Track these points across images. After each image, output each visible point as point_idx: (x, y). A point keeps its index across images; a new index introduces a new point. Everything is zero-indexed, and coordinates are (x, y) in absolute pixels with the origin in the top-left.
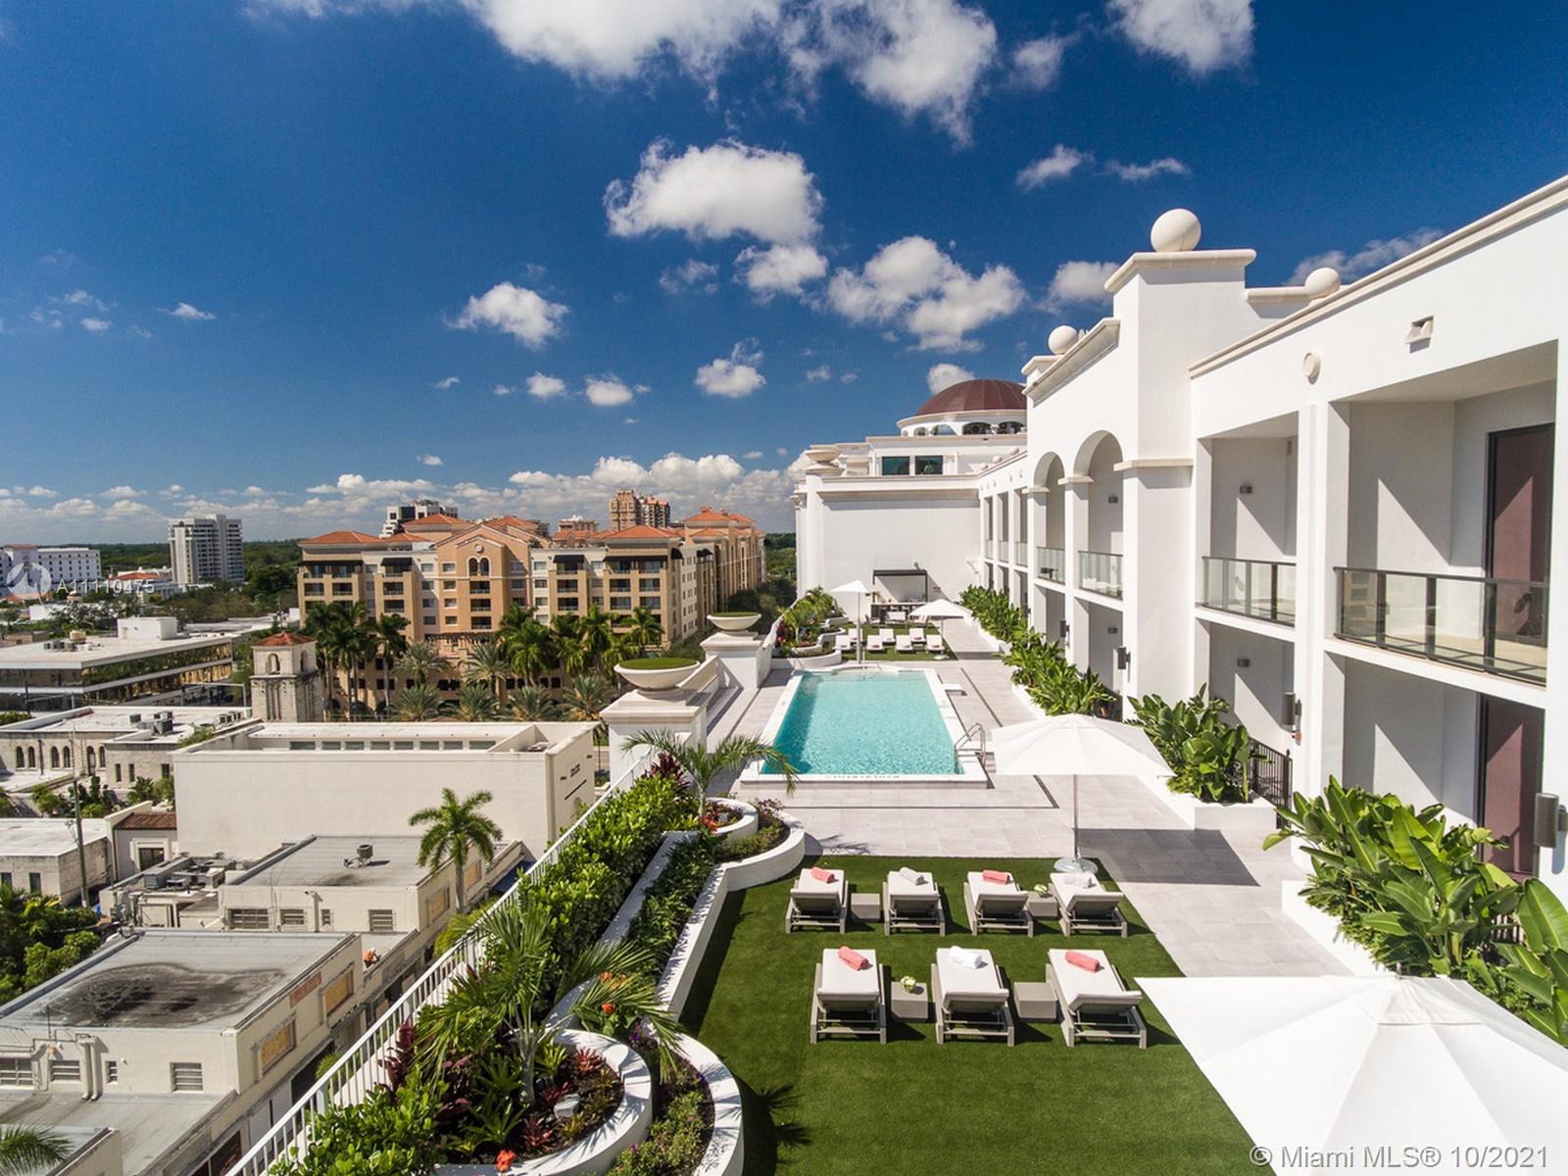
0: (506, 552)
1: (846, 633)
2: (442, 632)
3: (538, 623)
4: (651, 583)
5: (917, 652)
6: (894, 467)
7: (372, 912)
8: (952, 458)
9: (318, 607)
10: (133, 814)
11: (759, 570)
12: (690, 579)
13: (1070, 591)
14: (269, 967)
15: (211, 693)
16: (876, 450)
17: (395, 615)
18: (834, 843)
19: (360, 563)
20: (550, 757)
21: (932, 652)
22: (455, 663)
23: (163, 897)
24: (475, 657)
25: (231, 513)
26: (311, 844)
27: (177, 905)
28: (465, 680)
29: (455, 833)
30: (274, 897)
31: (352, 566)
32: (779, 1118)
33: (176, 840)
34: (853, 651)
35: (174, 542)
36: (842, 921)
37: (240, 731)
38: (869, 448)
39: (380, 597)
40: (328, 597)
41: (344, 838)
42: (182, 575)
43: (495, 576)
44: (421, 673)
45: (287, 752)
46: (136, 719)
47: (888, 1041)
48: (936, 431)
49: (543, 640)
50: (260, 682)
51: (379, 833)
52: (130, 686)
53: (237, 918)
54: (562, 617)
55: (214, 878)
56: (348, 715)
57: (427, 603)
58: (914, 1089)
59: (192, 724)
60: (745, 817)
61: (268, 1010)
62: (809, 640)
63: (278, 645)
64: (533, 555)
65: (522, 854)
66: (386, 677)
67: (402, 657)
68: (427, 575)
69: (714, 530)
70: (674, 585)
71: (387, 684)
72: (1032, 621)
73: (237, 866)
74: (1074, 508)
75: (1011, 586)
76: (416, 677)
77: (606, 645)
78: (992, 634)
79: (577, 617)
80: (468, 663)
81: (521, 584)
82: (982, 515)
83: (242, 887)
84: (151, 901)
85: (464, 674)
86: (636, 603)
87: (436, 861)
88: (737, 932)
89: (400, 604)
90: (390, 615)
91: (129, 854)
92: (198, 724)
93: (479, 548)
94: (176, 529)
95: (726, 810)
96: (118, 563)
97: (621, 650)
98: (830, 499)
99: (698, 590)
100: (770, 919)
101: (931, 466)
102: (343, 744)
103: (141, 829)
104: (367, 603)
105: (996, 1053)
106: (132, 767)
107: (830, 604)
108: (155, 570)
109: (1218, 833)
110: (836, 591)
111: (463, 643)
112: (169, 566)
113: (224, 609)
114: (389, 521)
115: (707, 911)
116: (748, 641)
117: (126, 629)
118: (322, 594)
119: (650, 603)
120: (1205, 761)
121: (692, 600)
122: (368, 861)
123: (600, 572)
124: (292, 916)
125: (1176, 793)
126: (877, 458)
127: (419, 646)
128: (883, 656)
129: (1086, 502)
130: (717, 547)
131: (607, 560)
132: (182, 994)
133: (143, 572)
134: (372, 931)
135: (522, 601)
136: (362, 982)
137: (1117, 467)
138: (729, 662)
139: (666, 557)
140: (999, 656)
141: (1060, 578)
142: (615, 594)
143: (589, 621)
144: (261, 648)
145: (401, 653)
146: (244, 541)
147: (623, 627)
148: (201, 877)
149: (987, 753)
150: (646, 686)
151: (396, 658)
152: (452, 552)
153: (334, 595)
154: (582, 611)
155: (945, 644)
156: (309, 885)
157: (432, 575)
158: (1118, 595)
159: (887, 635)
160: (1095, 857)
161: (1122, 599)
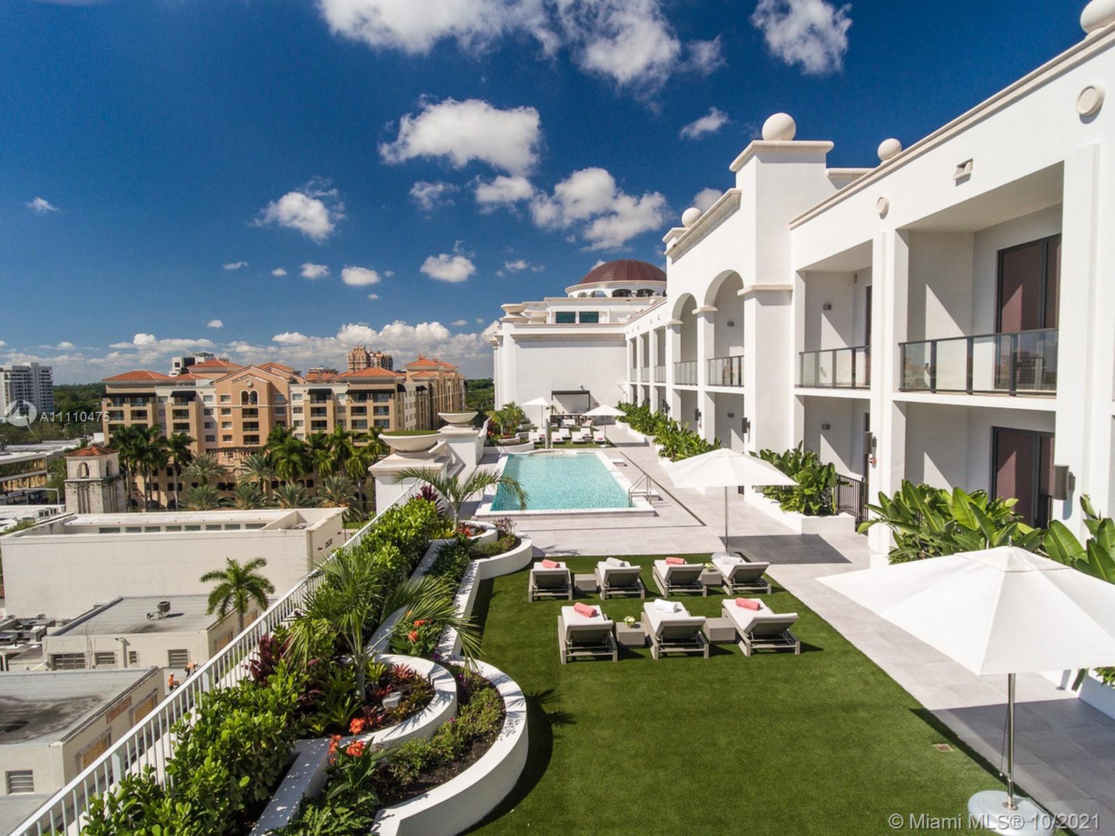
0: (271, 387)
1: (535, 432)
2: (220, 447)
3: (296, 439)
4: (383, 409)
5: (587, 442)
6: (564, 318)
7: (170, 652)
8: (605, 313)
9: (120, 429)
11: (461, 403)
12: (411, 407)
13: (702, 389)
14: (88, 695)
16: (552, 307)
17: (183, 434)
18: (551, 550)
19: (154, 395)
20: (310, 533)
21: (597, 443)
22: (231, 470)
24: (247, 465)
25: (44, 362)
26: (119, 604)
27: (6, 656)
28: (239, 482)
29: (237, 589)
30: (89, 643)
31: (146, 397)
32: (548, 708)
33: (4, 606)
34: (542, 443)
36: (570, 591)
37: (56, 521)
38: (547, 306)
39: (170, 421)
40: (128, 422)
41: (146, 598)
43: (263, 404)
44: (204, 477)
45: (97, 535)
47: (619, 660)
48: (593, 295)
49: (301, 450)
50: (72, 485)
51: (174, 594)
53: (57, 661)
54: (314, 435)
55: (37, 633)
56: (144, 508)
57: (208, 425)
58: (643, 687)
59: (15, 519)
60: (488, 531)
61: (88, 726)
62: (510, 434)
63: (87, 455)
64: (291, 389)
66: (175, 482)
67: (188, 466)
68: (208, 404)
69: (428, 373)
70: (400, 411)
71: (176, 486)
72: (671, 414)
73: (56, 624)
74: (704, 330)
75: (651, 397)
76: (200, 480)
77: (348, 455)
78: (638, 431)
80: (241, 470)
81: (282, 410)
82: (628, 351)
83: (62, 637)
85: (238, 478)
86: (371, 424)
87: (222, 611)
88: (492, 603)
89: (186, 426)
90: (179, 434)
92: (20, 518)
93: (249, 384)
95: (472, 527)
97: (361, 458)
98: (520, 340)
99: (417, 415)
100: (516, 594)
101: (590, 318)
102: (143, 529)
104: (160, 426)
105: (697, 663)
107: (521, 414)
109: (817, 535)
110: (526, 405)
111: (236, 455)
113: (39, 434)
114: (174, 368)
115: (470, 587)
118: (123, 419)
119: (381, 423)
120: (807, 487)
121: (413, 422)
122: (167, 614)
123: (343, 401)
124: (105, 658)
125: (787, 512)
126: (553, 313)
127: (202, 457)
128: (564, 445)
129: (713, 326)
130: (430, 385)
131: (349, 392)
132: (14, 718)
134: (171, 666)
135: (283, 423)
137: (740, 293)
138: (455, 446)
139: (394, 390)
140: (646, 444)
141: (693, 382)
142: (355, 418)
143: (335, 437)
144: (73, 460)
145: (188, 463)
146: (54, 384)
147: (361, 441)
148: (26, 634)
149: (652, 496)
150: (403, 449)
151: (184, 467)
152: (228, 387)
153: (132, 419)
154: (330, 430)
155: (606, 438)
156: (118, 633)
157: (212, 404)
158: (740, 384)
159: (564, 432)
160: (738, 551)
161: (743, 386)
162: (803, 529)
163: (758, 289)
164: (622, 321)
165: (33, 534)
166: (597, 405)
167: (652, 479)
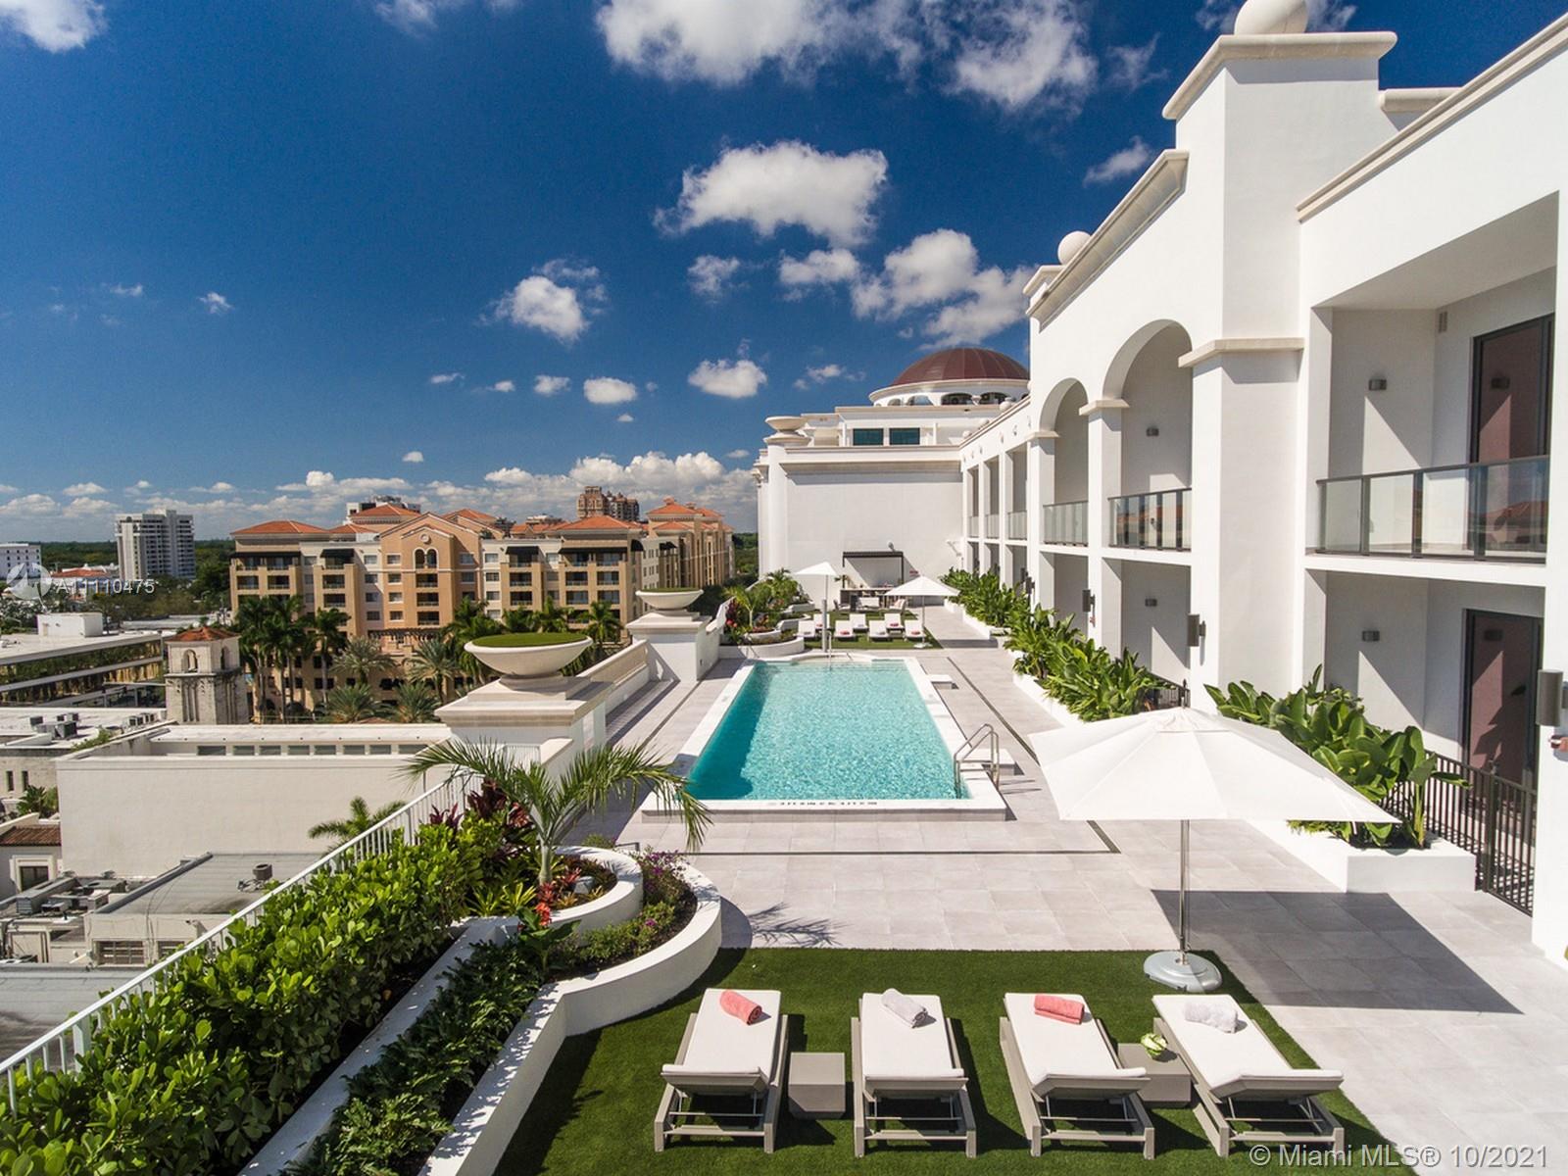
0: (456, 544)
1: (812, 619)
2: (386, 628)
3: (488, 618)
4: (610, 576)
5: (894, 639)
6: (866, 438)
8: (930, 430)
9: (251, 602)
10: (14, 828)
11: (727, 566)
12: (652, 573)
13: (1094, 552)
15: (139, 693)
16: (847, 422)
17: (333, 610)
18: (771, 922)
19: (298, 554)
21: (910, 639)
22: (399, 660)
23: (37, 923)
24: (420, 654)
26: (205, 864)
27: (51, 934)
28: (409, 678)
30: (150, 928)
31: (288, 558)
33: (61, 858)
34: (819, 639)
35: (121, 538)
36: (770, 1123)
38: (838, 420)
39: (319, 591)
40: (264, 591)
41: (244, 855)
42: (130, 572)
43: (444, 568)
44: (361, 671)
45: (194, 757)
46: (36, 721)
48: (912, 402)
50: (175, 681)
51: (283, 851)
52: (53, 685)
53: (107, 951)
54: (512, 612)
55: (97, 901)
56: (282, 716)
57: (370, 597)
59: (101, 728)
60: (620, 884)
62: (765, 625)
63: (195, 640)
64: (484, 546)
66: (324, 677)
67: (341, 654)
68: (370, 568)
69: (679, 523)
70: (634, 578)
71: (325, 682)
72: (1036, 598)
73: (124, 888)
74: (1101, 443)
75: (1002, 564)
76: (357, 676)
78: (980, 619)
79: (530, 612)
80: (413, 661)
81: (471, 577)
82: (965, 488)
83: (111, 915)
84: (22, 929)
85: (408, 672)
86: (593, 597)
89: (340, 599)
90: (328, 610)
91: (9, 873)
92: (104, 726)
93: (426, 539)
94: (124, 525)
95: (591, 869)
96: (64, 559)
98: (795, 472)
99: (660, 584)
101: (907, 437)
103: (22, 845)
104: (305, 596)
106: (25, 774)
107: (794, 589)
108: (101, 567)
109: (1385, 897)
110: (801, 574)
111: (408, 640)
112: (116, 563)
113: (165, 605)
116: (686, 622)
117: (47, 625)
118: (257, 588)
119: (608, 597)
122: (266, 883)
123: (555, 565)
126: (847, 431)
127: (360, 643)
128: (852, 643)
129: (1119, 434)
130: (681, 541)
131: (563, 552)
133: (89, 569)
135: (473, 595)
137: (1183, 361)
138: (662, 649)
139: (626, 548)
140: (992, 643)
141: (1079, 539)
142: (571, 588)
143: (542, 616)
144: (176, 646)
145: (340, 650)
146: (196, 539)
147: (579, 622)
148: (83, 899)
149: (1002, 766)
150: (509, 672)
151: (334, 656)
152: (397, 543)
153: (269, 588)
154: (536, 606)
155: (925, 630)
156: (193, 913)
157: (375, 567)
158: (1179, 546)
159: (857, 621)
160: (1207, 948)
161: (1189, 550)
162: (1348, 884)
163: (1228, 347)
164: (955, 441)
165: (105, 755)
166: (915, 574)
167: (1001, 719)
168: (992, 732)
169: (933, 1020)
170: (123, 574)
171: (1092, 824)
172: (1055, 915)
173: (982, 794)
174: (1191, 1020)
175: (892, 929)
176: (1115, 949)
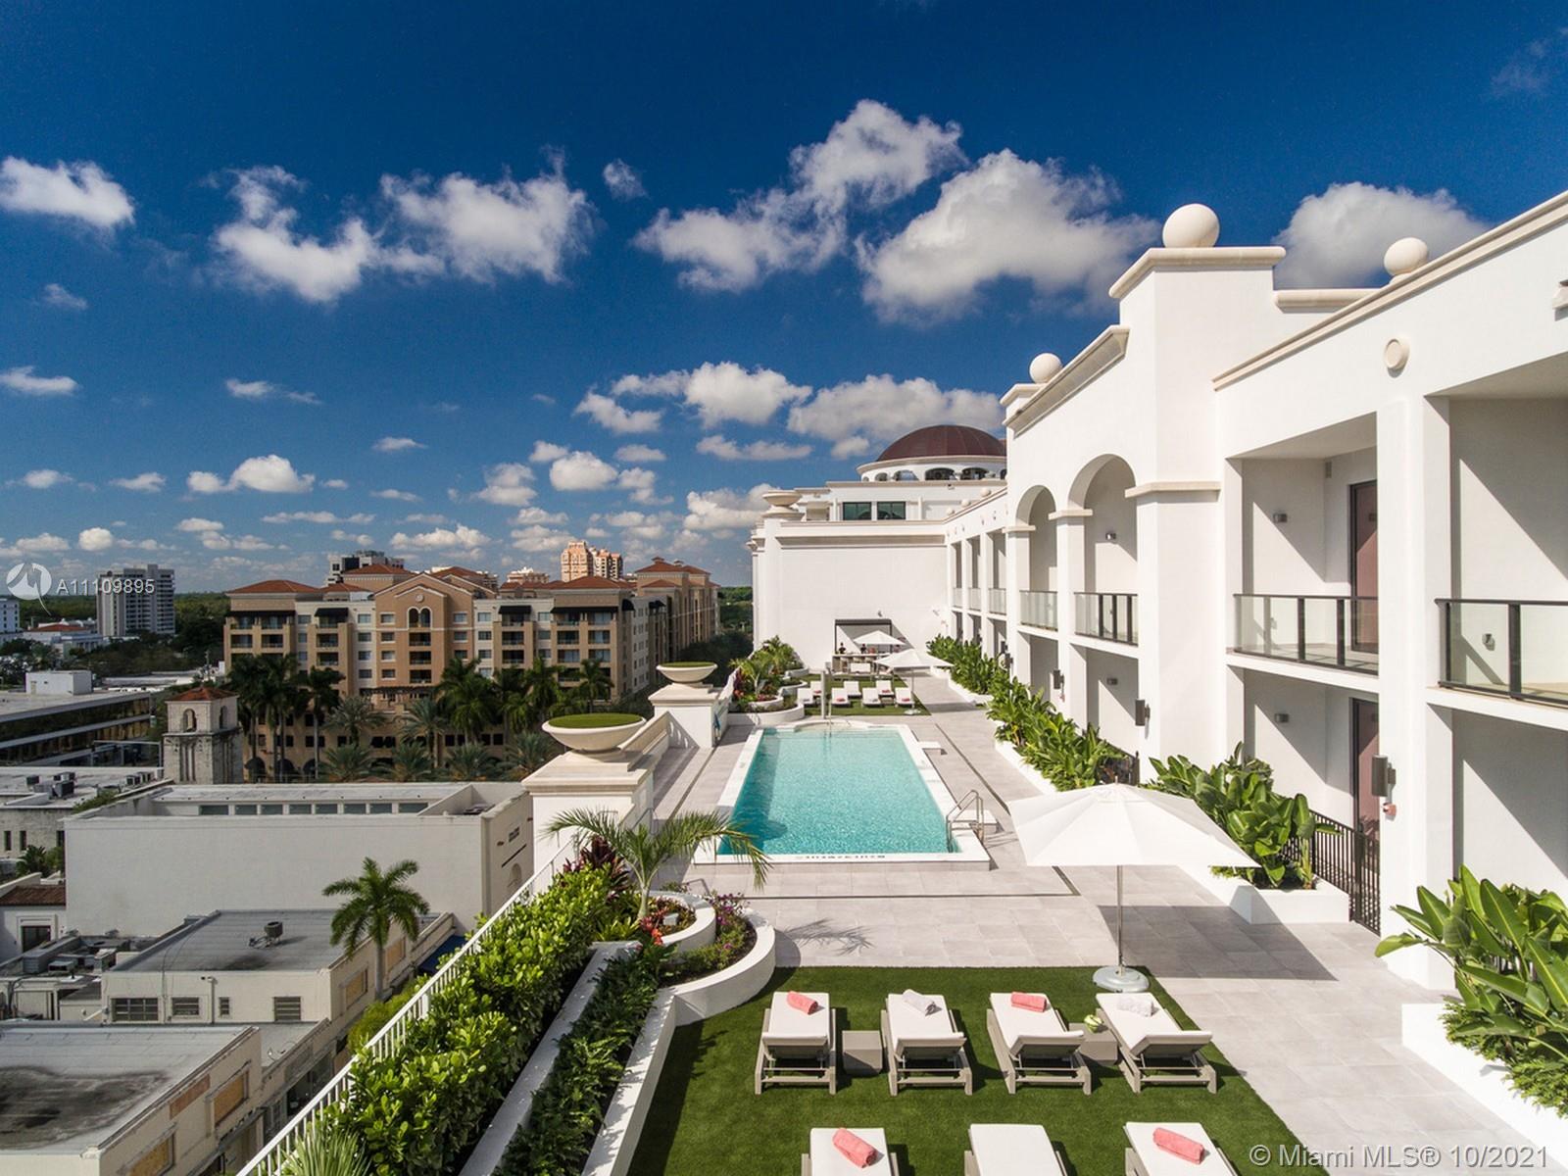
0: (449, 603)
1: (808, 686)
2: (376, 686)
3: (481, 676)
4: (601, 635)
5: (885, 706)
6: (855, 512)
7: (278, 1000)
8: (915, 503)
9: (245, 660)
10: (18, 887)
11: (713, 623)
12: (641, 631)
13: (1065, 638)
14: (149, 1069)
15: (124, 752)
16: (836, 495)
17: (327, 669)
19: (292, 613)
20: (486, 820)
21: (901, 706)
22: (392, 719)
23: (44, 982)
24: (412, 712)
25: (164, 564)
26: (215, 922)
27: (59, 992)
28: (400, 737)
29: (375, 908)
30: (164, 985)
31: (284, 616)
33: (64, 916)
34: (816, 705)
37: (145, 794)
38: (829, 493)
39: (313, 649)
40: (257, 649)
41: (252, 913)
42: (108, 627)
43: (436, 629)
44: (354, 729)
45: (195, 817)
46: (33, 781)
48: (898, 476)
49: (486, 694)
50: (174, 742)
51: (290, 909)
53: (122, 1008)
54: (504, 670)
55: (104, 960)
56: (272, 775)
57: (361, 656)
59: (96, 786)
60: (700, 919)
61: (141, 1124)
62: (769, 692)
63: (195, 700)
64: (476, 605)
65: (453, 927)
66: (315, 735)
67: (333, 712)
68: (362, 627)
70: (624, 637)
71: (316, 740)
73: (131, 946)
75: (984, 635)
76: (349, 735)
77: (552, 699)
78: (965, 686)
79: (522, 670)
80: (405, 719)
81: (462, 635)
82: (949, 559)
83: (130, 972)
84: (28, 987)
85: (398, 732)
86: (584, 655)
87: (352, 940)
89: (334, 657)
90: (322, 668)
91: (9, 933)
92: (101, 786)
93: (420, 598)
95: (674, 909)
96: (40, 616)
97: (569, 705)
98: (785, 542)
99: (649, 642)
101: (892, 512)
102: (259, 808)
103: (26, 905)
104: (298, 654)
106: (23, 834)
107: (789, 655)
108: (79, 622)
110: (795, 641)
111: (400, 698)
112: (94, 618)
114: (331, 572)
116: (702, 693)
117: (35, 683)
118: (250, 646)
119: (599, 656)
121: (644, 652)
122: (276, 940)
123: (547, 624)
124: (186, 1006)
126: (838, 503)
127: (352, 701)
128: (850, 710)
130: (669, 599)
131: (555, 611)
132: (42, 1105)
133: (66, 624)
134: (276, 1022)
135: (464, 653)
136: (259, 1083)
137: (1129, 493)
138: (681, 717)
139: (617, 607)
141: (1050, 625)
142: (562, 647)
143: (534, 673)
144: (175, 706)
145: (333, 709)
146: (176, 592)
147: (570, 680)
148: (89, 959)
149: (986, 825)
150: (580, 748)
151: (326, 714)
152: (390, 601)
153: (263, 646)
154: (528, 664)
155: (915, 697)
156: (206, 970)
157: (370, 627)
158: (1130, 640)
159: (852, 687)
160: (1141, 964)
161: (1136, 645)
163: (1160, 488)
164: (940, 515)
165: (111, 814)
167: (985, 783)
168: (977, 797)
169: (940, 1009)
170: (101, 629)
171: (1057, 869)
172: (1029, 942)
173: (970, 848)
174: (1122, 1009)
175: (904, 953)
176: (1072, 965)
